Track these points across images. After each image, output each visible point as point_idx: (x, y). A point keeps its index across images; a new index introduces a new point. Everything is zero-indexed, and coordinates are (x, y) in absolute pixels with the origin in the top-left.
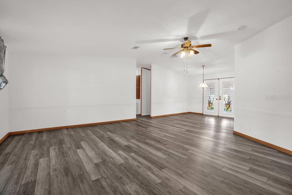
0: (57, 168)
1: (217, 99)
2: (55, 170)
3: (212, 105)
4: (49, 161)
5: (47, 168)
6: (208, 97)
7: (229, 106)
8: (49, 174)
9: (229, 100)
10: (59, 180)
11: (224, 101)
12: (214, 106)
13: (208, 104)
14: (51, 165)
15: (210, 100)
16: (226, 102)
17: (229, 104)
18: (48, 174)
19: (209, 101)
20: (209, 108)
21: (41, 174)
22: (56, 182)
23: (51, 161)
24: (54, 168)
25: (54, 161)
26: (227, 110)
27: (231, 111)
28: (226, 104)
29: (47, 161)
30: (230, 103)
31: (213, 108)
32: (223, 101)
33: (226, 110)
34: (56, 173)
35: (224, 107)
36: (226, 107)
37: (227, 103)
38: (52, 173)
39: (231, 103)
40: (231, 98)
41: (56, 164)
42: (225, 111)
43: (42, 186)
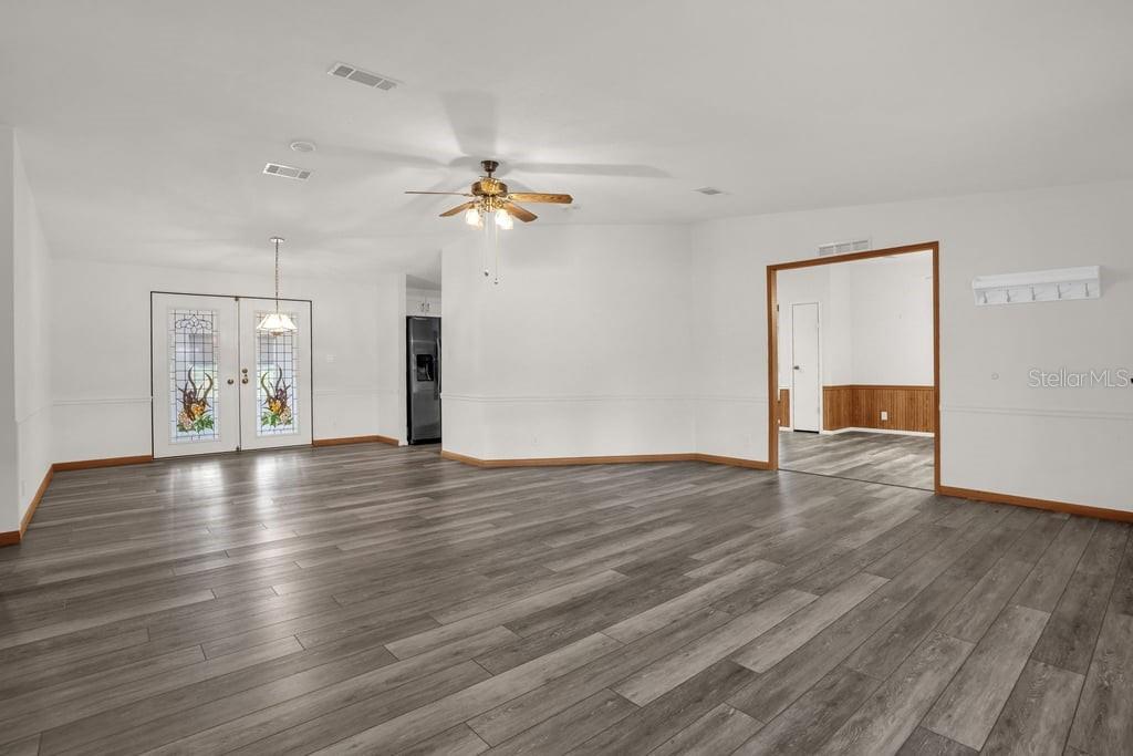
0: (938, 650)
1: (230, 382)
2: (947, 649)
3: (207, 408)
4: (937, 706)
5: (971, 677)
6: (181, 375)
7: (284, 405)
8: (978, 650)
9: (281, 384)
10: (961, 621)
11: (259, 385)
12: (212, 413)
13: (181, 407)
14: (947, 676)
15: (190, 387)
16: (268, 392)
17: (279, 400)
18: (981, 652)
19: (184, 392)
20: (188, 422)
21: (1005, 668)
22: (971, 622)
23: (932, 694)
24: (946, 659)
25: (918, 687)
26: (273, 423)
27: (289, 422)
28: (270, 397)
29: (949, 706)
30: (283, 392)
31: (209, 423)
32: (256, 389)
33: (270, 419)
34: (952, 639)
35: (262, 410)
36: (271, 408)
37: (272, 393)
38: (967, 647)
39: (289, 391)
40: (288, 374)
41: (926, 669)
42: (267, 426)
43: (1017, 633)
